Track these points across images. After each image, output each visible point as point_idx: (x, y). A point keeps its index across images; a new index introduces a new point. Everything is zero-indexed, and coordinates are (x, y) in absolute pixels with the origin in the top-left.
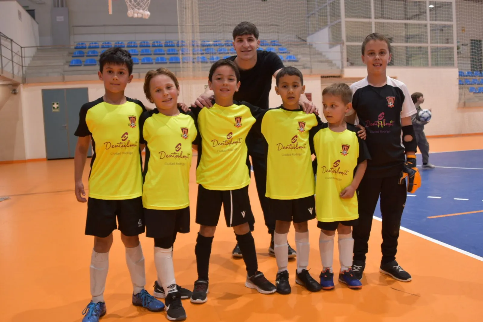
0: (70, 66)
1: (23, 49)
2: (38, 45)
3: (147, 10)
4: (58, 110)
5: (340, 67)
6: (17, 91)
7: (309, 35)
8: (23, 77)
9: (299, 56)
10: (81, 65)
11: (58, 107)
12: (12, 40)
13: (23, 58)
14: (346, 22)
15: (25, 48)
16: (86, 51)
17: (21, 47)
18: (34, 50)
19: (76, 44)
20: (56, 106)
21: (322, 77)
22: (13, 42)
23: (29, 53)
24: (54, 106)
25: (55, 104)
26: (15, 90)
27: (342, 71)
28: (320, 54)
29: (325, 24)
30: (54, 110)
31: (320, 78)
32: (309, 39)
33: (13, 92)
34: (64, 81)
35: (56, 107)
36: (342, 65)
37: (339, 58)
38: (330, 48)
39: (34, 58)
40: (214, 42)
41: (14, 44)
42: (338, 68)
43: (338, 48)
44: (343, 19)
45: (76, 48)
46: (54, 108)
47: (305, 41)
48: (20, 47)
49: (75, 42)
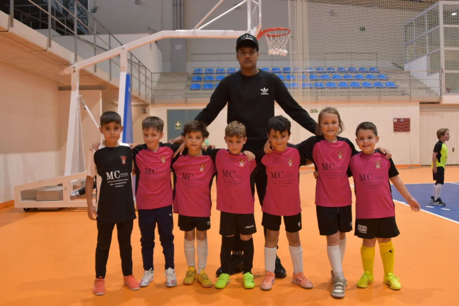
0: (191, 89)
1: (153, 74)
2: (162, 72)
3: (285, 49)
4: (179, 128)
5: (439, 94)
6: (147, 111)
7: (406, 63)
8: (152, 99)
9: (398, 83)
10: (200, 89)
11: (180, 126)
12: (146, 68)
13: (153, 83)
14: (445, 51)
15: (154, 74)
16: (203, 76)
17: (152, 73)
18: (159, 75)
19: (193, 70)
20: (178, 124)
21: (421, 103)
22: (147, 69)
23: (156, 77)
24: (176, 124)
25: (178, 123)
26: (145, 110)
27: (441, 98)
28: (418, 81)
29: (424, 53)
30: (176, 128)
31: (419, 104)
32: (406, 67)
33: (143, 112)
34: (186, 103)
35: (178, 126)
36: (441, 92)
37: (438, 85)
38: (428, 75)
39: (159, 82)
40: (316, 70)
41: (147, 71)
42: (437, 95)
43: (437, 76)
44: (443, 48)
45: (194, 74)
46: (176, 126)
47: (403, 69)
48: (150, 73)
49: (192, 68)
